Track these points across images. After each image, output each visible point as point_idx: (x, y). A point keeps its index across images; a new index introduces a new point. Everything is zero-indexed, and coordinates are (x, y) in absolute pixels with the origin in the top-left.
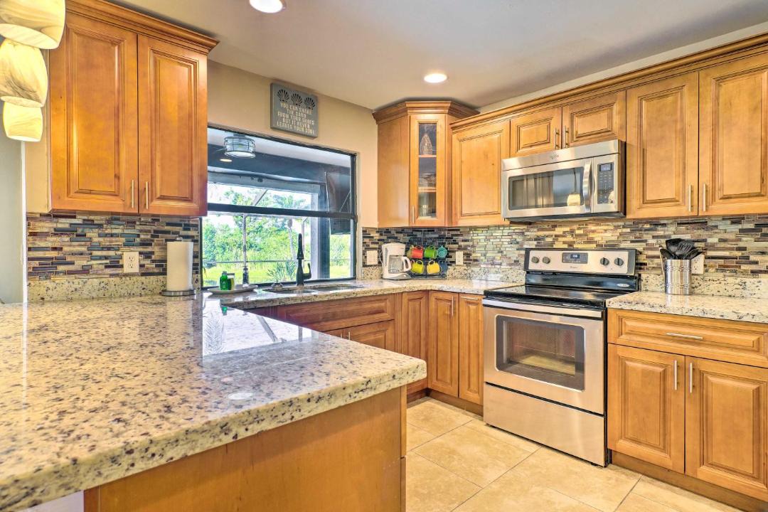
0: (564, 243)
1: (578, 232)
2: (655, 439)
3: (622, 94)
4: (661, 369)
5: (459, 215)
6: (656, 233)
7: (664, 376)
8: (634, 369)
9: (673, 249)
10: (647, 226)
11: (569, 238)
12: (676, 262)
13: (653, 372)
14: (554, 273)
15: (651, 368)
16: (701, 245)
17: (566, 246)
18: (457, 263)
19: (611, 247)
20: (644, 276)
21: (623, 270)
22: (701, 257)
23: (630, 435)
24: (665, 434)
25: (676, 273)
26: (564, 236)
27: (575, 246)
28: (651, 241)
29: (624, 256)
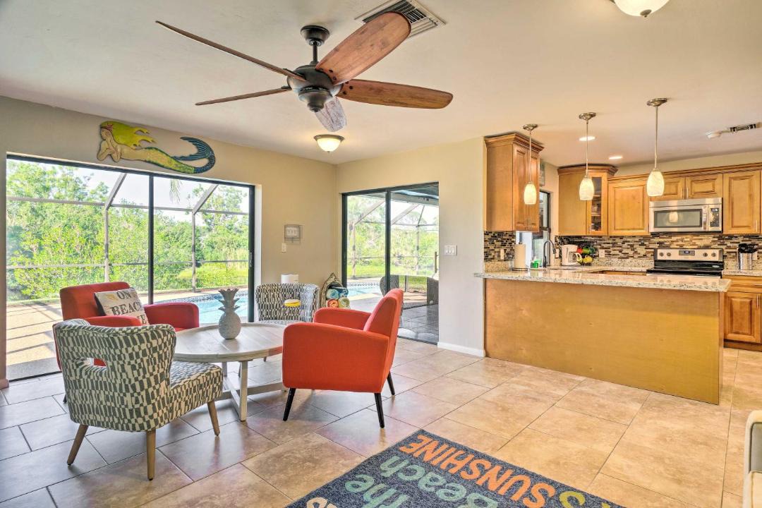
0: (677, 245)
1: (685, 240)
2: (747, 331)
3: (721, 175)
4: (748, 301)
5: (613, 229)
6: (732, 241)
7: (751, 303)
8: (736, 302)
9: (743, 248)
10: (727, 237)
11: (680, 243)
12: (745, 255)
13: (745, 302)
14: (673, 261)
15: (743, 300)
16: (756, 247)
17: (678, 247)
18: (600, 256)
19: (707, 247)
20: (725, 262)
21: (717, 259)
22: (756, 253)
23: (734, 330)
24: (751, 328)
25: (745, 259)
26: (677, 241)
27: (684, 247)
28: (729, 244)
29: (717, 252)
